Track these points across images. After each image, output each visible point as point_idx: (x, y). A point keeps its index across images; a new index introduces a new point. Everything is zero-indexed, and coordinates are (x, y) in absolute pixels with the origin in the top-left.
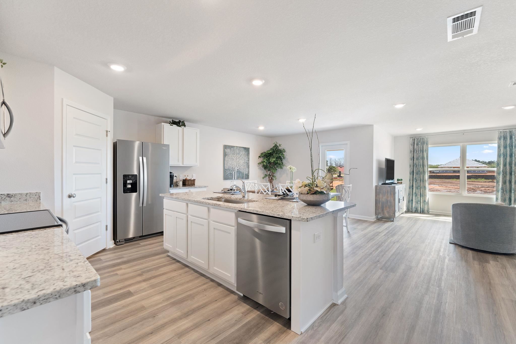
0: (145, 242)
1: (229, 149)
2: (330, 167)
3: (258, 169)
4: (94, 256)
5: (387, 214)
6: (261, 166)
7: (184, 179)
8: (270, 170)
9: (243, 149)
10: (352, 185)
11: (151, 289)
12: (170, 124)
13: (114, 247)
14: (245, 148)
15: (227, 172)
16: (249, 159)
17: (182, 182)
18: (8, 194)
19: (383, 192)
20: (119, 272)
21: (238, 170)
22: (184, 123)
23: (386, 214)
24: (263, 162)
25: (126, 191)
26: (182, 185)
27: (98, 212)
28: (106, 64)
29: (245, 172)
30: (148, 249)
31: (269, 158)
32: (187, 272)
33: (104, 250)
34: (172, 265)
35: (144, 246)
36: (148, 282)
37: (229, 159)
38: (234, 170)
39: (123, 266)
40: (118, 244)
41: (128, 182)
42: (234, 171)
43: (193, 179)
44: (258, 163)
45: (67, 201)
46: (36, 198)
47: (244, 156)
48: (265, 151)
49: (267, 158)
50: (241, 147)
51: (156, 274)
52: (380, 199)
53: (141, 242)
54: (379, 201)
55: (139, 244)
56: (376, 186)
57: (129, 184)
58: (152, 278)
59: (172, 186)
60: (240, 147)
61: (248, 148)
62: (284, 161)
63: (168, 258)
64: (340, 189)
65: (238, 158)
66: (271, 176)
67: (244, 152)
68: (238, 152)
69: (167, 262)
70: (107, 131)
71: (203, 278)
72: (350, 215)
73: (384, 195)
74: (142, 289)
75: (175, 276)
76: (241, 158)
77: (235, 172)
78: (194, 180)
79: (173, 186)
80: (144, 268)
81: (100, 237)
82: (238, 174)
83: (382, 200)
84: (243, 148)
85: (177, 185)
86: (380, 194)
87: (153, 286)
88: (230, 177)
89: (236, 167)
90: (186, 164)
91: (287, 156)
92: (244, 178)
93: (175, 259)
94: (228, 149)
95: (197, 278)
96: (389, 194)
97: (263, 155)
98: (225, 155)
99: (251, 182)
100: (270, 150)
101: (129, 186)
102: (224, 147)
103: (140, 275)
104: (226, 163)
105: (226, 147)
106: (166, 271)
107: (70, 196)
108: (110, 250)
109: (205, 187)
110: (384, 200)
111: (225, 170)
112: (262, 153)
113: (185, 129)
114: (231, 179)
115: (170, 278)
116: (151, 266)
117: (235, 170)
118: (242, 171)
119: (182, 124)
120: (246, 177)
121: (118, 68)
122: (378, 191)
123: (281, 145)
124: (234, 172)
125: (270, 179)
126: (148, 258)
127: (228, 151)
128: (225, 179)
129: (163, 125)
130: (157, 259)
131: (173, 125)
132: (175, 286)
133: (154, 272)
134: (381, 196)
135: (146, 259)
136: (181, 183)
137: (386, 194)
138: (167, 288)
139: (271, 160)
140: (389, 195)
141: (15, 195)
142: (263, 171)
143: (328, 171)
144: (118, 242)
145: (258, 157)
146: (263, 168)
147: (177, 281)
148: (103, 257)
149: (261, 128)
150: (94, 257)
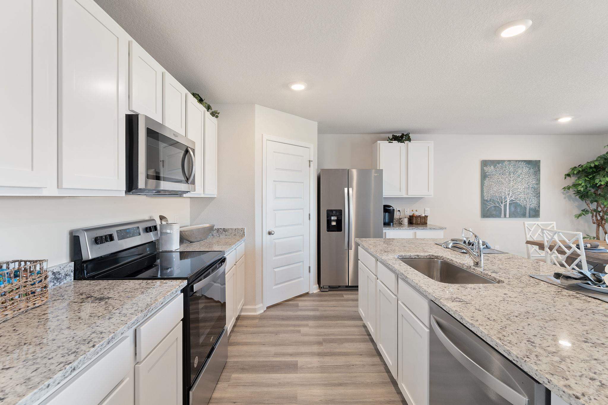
0: (351, 294)
1: (492, 167)
3: (565, 198)
4: (295, 299)
6: (572, 191)
7: (411, 215)
8: (596, 201)
9: (525, 164)
11: (318, 373)
12: (388, 140)
13: (318, 293)
14: (529, 162)
15: (488, 205)
16: (539, 180)
17: (407, 219)
18: (224, 229)
20: (304, 330)
21: (512, 200)
22: (409, 137)
24: (575, 185)
25: (330, 228)
26: (407, 224)
27: (300, 251)
28: (286, 86)
29: (531, 204)
30: (348, 307)
31: (594, 177)
32: (374, 365)
33: (307, 294)
34: (362, 344)
35: (347, 300)
36: (321, 359)
37: (493, 183)
38: (503, 202)
39: (311, 323)
40: (323, 290)
41: (333, 218)
42: (503, 204)
43: (423, 215)
44: (564, 188)
45: (266, 237)
46: (242, 234)
47: (527, 176)
48: (584, 163)
49: (587, 176)
50: (519, 161)
51: (338, 350)
53: (346, 294)
55: (342, 296)
57: (334, 220)
58: (328, 354)
59: (391, 224)
60: (516, 161)
61: (536, 161)
63: (363, 329)
65: (513, 180)
66: (601, 214)
67: (526, 170)
68: (512, 169)
69: (358, 335)
70: (310, 161)
71: (393, 389)
74: (309, 366)
75: (356, 365)
76: (519, 179)
77: (505, 205)
78: (426, 217)
79: (393, 225)
80: (328, 335)
81: (302, 279)
82: (513, 209)
84: (525, 161)
85: (400, 224)
87: (323, 369)
88: (494, 213)
89: (507, 196)
90: (412, 193)
92: (527, 214)
93: (369, 335)
94: (490, 167)
95: (384, 383)
97: (575, 172)
98: (484, 176)
99: (541, 224)
100: (597, 160)
101: (334, 223)
102: (483, 165)
103: (319, 343)
104: (485, 190)
105: (485, 163)
106: (349, 351)
107: (270, 233)
108: (313, 295)
109: (441, 228)
111: (484, 202)
112: (575, 167)
113: (410, 144)
114: (498, 216)
115: (348, 366)
116: (337, 335)
117: (506, 201)
118: (522, 202)
119: (406, 139)
120: (532, 213)
121: (298, 87)
124: (502, 206)
125: (597, 220)
126: (341, 320)
127: (490, 169)
128: (485, 216)
129: (380, 144)
130: (350, 326)
131: (393, 141)
132: (348, 383)
133: (335, 345)
135: (337, 322)
136: (406, 221)
138: (336, 382)
139: (597, 181)
141: (228, 229)
142: (577, 203)
144: (322, 288)
145: (564, 177)
146: (577, 197)
147: (356, 374)
148: (301, 303)
149: (565, 120)
150: (295, 301)
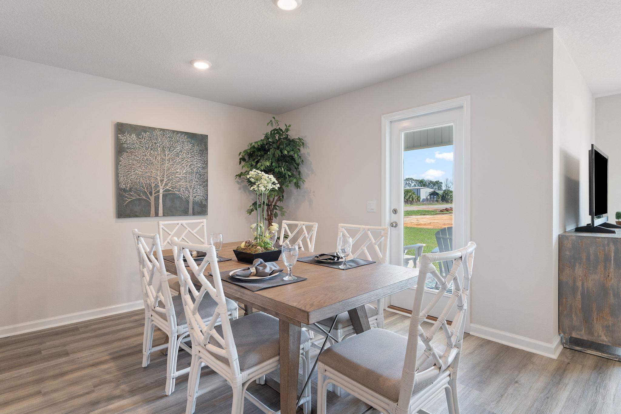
1: (134, 136)
2: (444, 192)
3: (240, 189)
5: (606, 336)
9: (188, 138)
10: (475, 246)
14: (192, 136)
15: (126, 197)
16: (206, 163)
19: (588, 258)
21: (168, 191)
23: (602, 333)
29: (195, 196)
37: (135, 162)
38: (153, 192)
42: (153, 195)
44: (237, 175)
47: (189, 156)
50: (178, 132)
52: (574, 282)
54: (574, 289)
56: (561, 238)
60: (174, 132)
61: (202, 135)
62: (303, 169)
64: (447, 239)
65: (169, 160)
66: (271, 207)
67: (188, 146)
68: (166, 143)
72: (472, 325)
73: (591, 268)
76: (178, 160)
77: (157, 199)
82: (169, 203)
83: (583, 285)
84: (186, 133)
86: (577, 265)
88: (137, 209)
89: (160, 184)
91: (310, 156)
92: (190, 211)
94: (131, 135)
96: (612, 266)
98: (121, 149)
99: (186, 224)
102: (118, 130)
105: (122, 129)
110: (590, 284)
111: (120, 193)
114: (145, 214)
117: (158, 192)
118: (182, 193)
120: (197, 209)
122: (567, 253)
123: (290, 126)
124: (152, 198)
125: (268, 215)
127: (131, 139)
128: (122, 215)
134: (579, 271)
137: (601, 267)
140: (612, 270)
143: (442, 197)
